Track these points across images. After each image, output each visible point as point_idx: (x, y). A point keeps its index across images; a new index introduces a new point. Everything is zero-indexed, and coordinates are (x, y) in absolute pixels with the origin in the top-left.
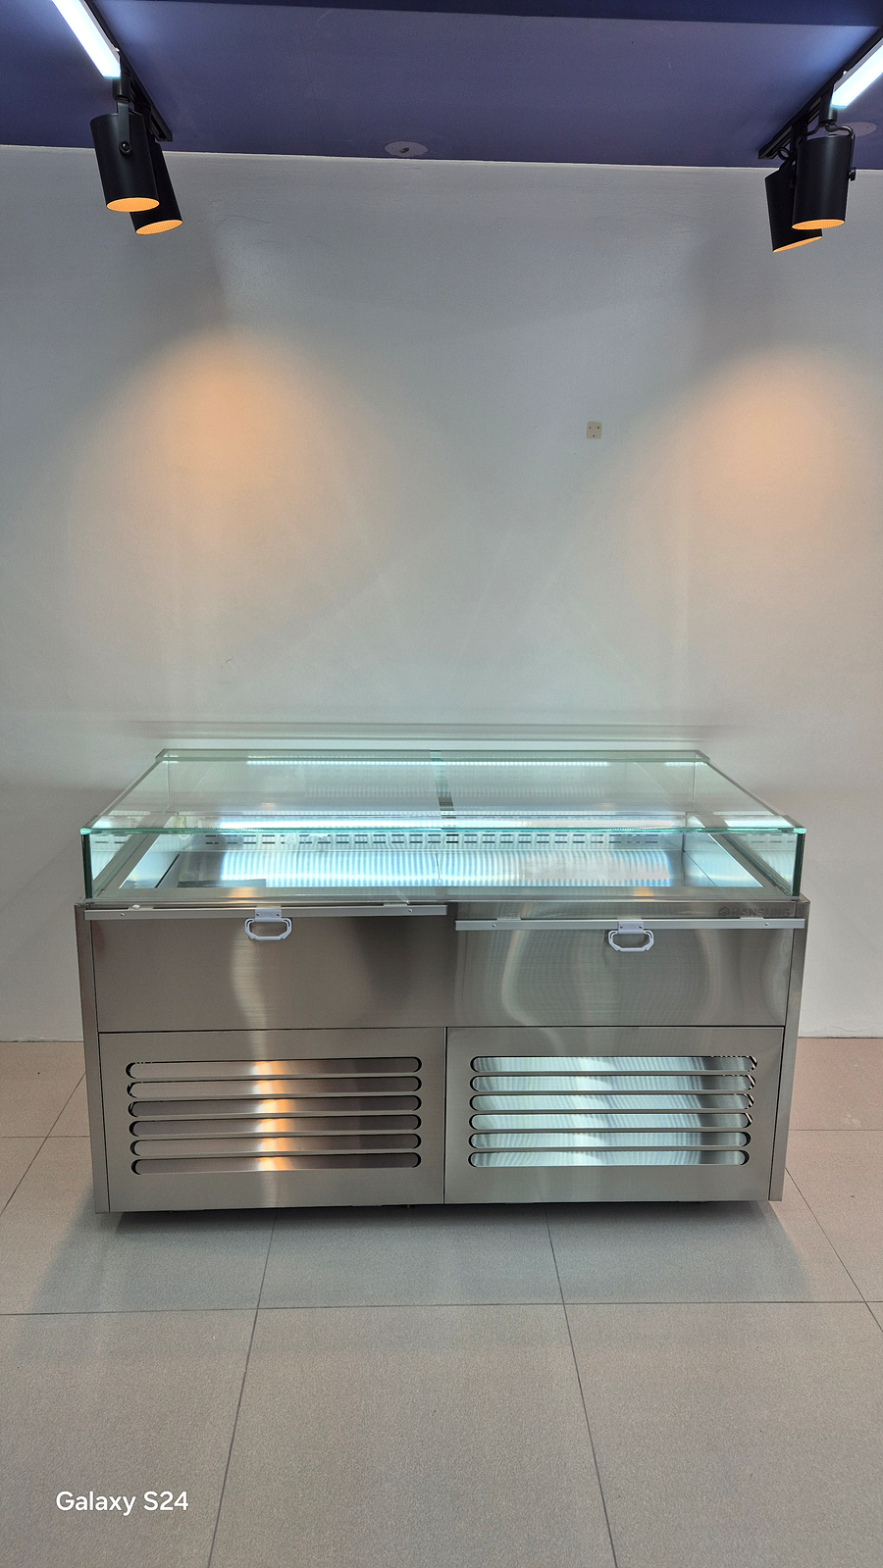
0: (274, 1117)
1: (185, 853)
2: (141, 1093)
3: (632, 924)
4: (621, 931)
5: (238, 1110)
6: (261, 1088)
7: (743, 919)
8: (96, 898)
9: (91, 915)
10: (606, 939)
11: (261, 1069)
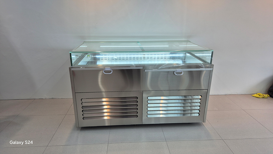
0: (107, 109)
1: (90, 62)
2: (84, 104)
3: (179, 70)
4: (177, 71)
5: (99, 108)
6: (104, 103)
7: (201, 68)
8: (73, 66)
9: (72, 69)
10: (174, 73)
11: (104, 100)
